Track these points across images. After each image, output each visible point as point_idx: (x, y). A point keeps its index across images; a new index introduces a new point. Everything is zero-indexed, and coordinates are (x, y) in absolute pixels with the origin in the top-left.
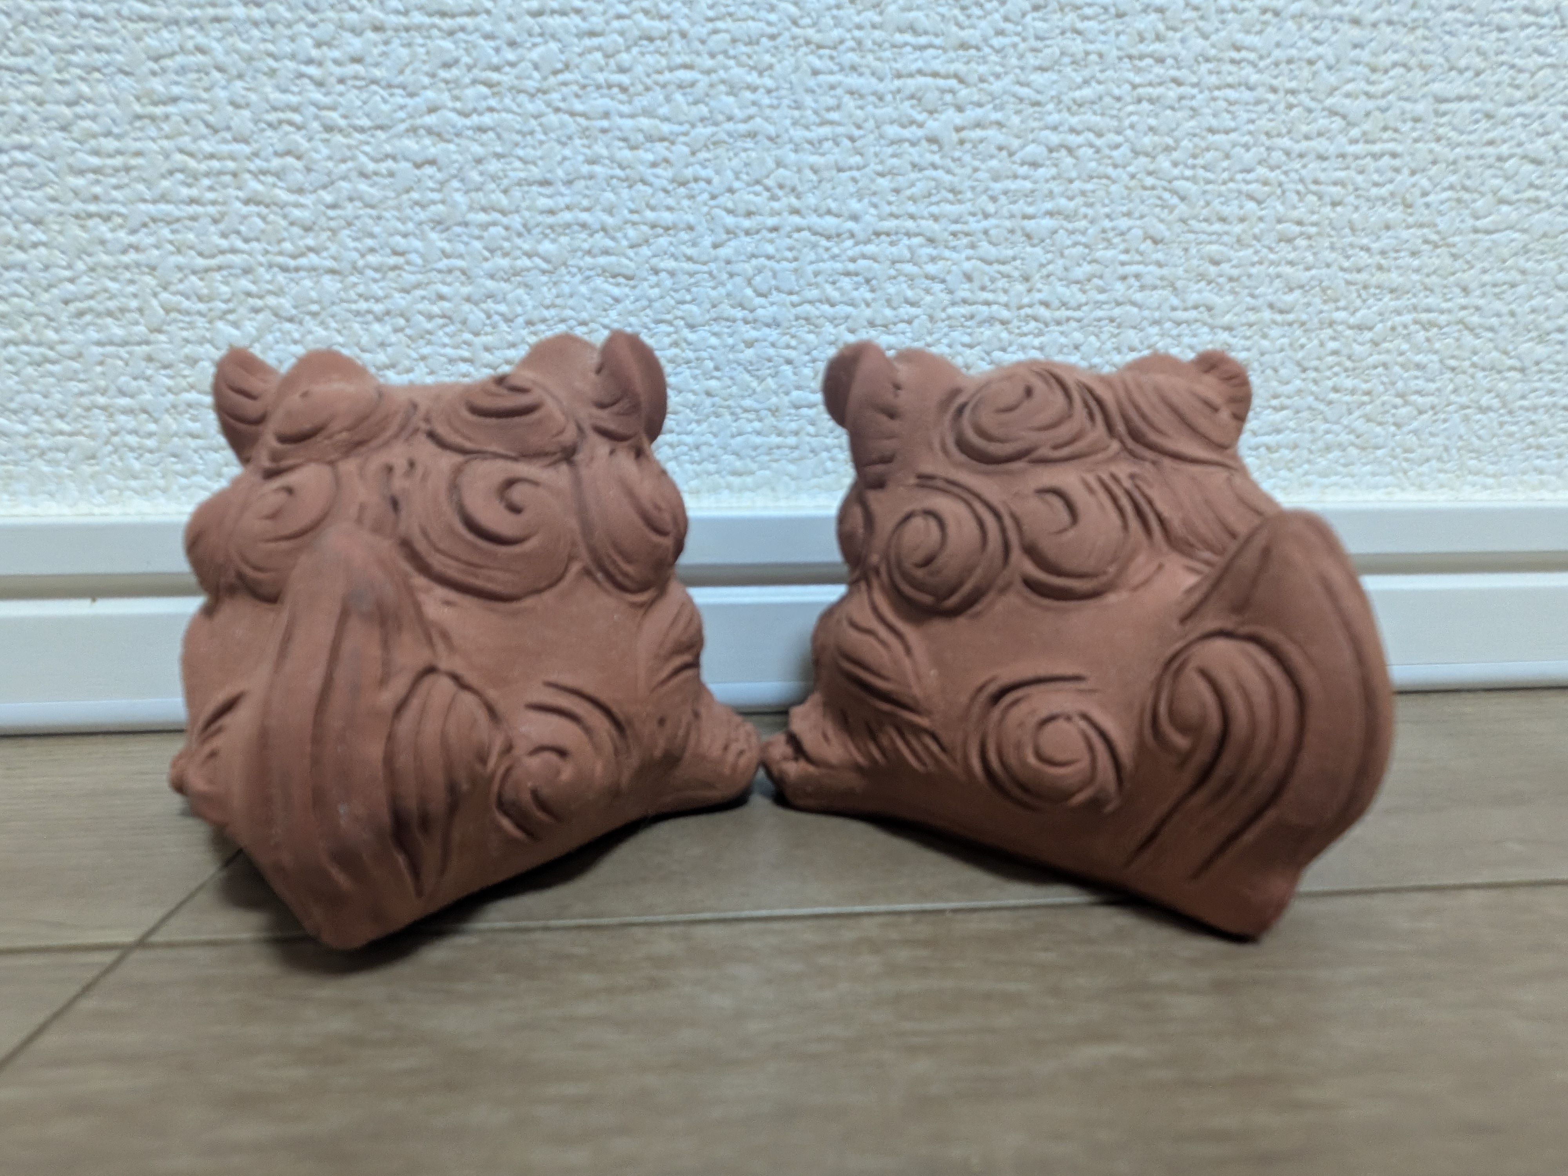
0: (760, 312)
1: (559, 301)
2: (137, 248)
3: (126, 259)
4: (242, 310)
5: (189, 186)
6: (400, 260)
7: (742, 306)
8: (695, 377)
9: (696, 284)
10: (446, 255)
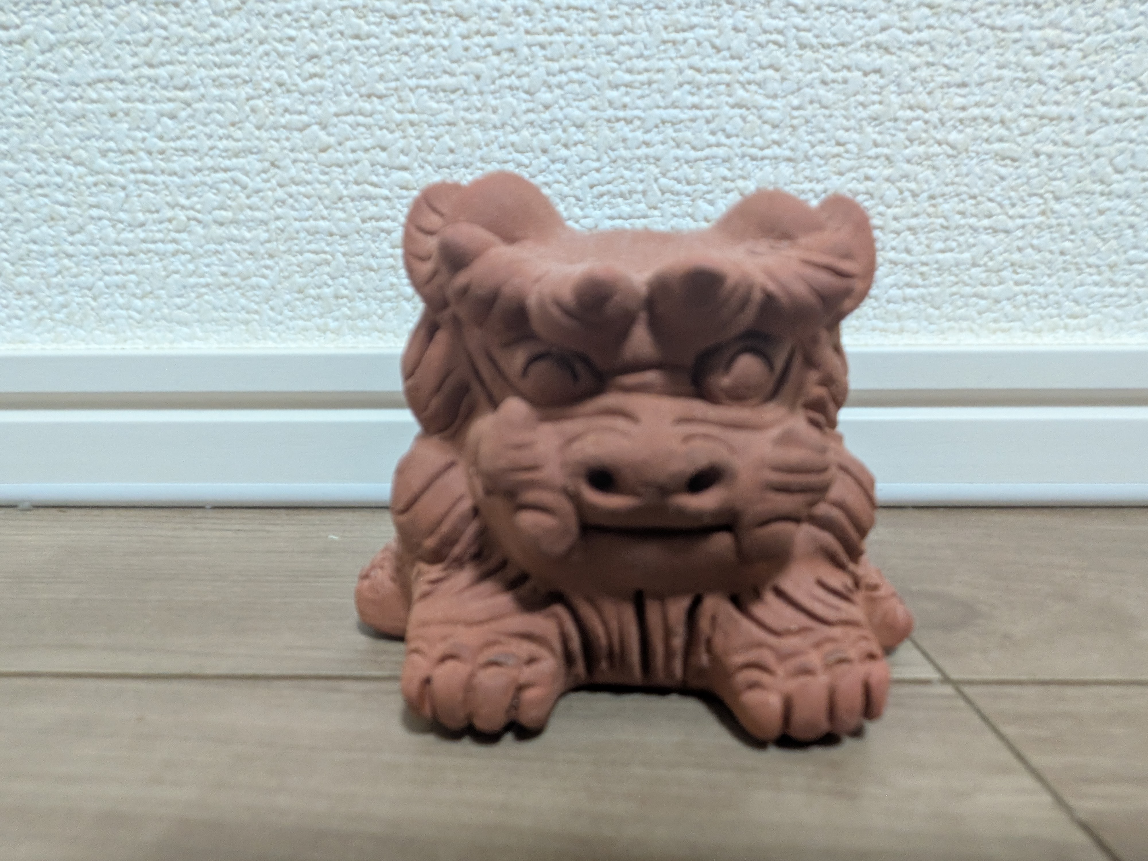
0: (1115, 186)
1: (957, 180)
2: (647, 144)
3: (639, 152)
4: (718, 191)
5: (692, 94)
6: (840, 149)
7: (1102, 182)
8: (1053, 240)
9: (1068, 164)
10: (876, 145)
